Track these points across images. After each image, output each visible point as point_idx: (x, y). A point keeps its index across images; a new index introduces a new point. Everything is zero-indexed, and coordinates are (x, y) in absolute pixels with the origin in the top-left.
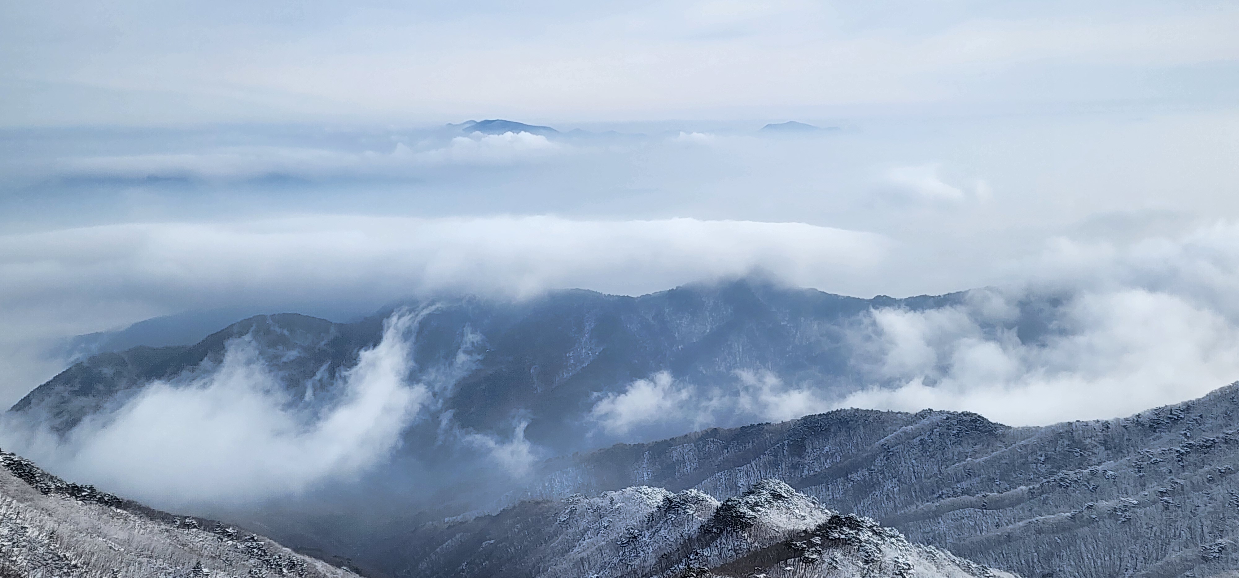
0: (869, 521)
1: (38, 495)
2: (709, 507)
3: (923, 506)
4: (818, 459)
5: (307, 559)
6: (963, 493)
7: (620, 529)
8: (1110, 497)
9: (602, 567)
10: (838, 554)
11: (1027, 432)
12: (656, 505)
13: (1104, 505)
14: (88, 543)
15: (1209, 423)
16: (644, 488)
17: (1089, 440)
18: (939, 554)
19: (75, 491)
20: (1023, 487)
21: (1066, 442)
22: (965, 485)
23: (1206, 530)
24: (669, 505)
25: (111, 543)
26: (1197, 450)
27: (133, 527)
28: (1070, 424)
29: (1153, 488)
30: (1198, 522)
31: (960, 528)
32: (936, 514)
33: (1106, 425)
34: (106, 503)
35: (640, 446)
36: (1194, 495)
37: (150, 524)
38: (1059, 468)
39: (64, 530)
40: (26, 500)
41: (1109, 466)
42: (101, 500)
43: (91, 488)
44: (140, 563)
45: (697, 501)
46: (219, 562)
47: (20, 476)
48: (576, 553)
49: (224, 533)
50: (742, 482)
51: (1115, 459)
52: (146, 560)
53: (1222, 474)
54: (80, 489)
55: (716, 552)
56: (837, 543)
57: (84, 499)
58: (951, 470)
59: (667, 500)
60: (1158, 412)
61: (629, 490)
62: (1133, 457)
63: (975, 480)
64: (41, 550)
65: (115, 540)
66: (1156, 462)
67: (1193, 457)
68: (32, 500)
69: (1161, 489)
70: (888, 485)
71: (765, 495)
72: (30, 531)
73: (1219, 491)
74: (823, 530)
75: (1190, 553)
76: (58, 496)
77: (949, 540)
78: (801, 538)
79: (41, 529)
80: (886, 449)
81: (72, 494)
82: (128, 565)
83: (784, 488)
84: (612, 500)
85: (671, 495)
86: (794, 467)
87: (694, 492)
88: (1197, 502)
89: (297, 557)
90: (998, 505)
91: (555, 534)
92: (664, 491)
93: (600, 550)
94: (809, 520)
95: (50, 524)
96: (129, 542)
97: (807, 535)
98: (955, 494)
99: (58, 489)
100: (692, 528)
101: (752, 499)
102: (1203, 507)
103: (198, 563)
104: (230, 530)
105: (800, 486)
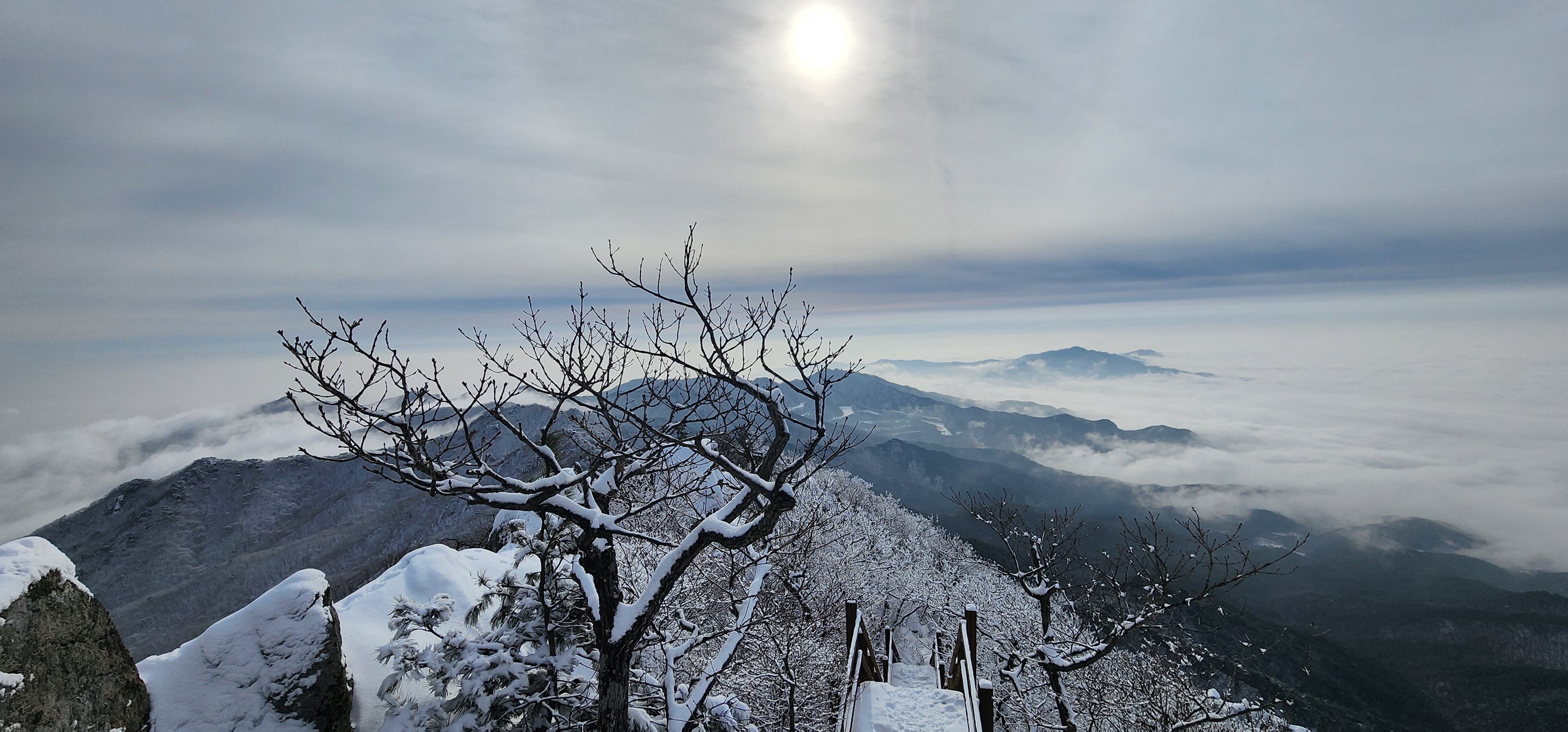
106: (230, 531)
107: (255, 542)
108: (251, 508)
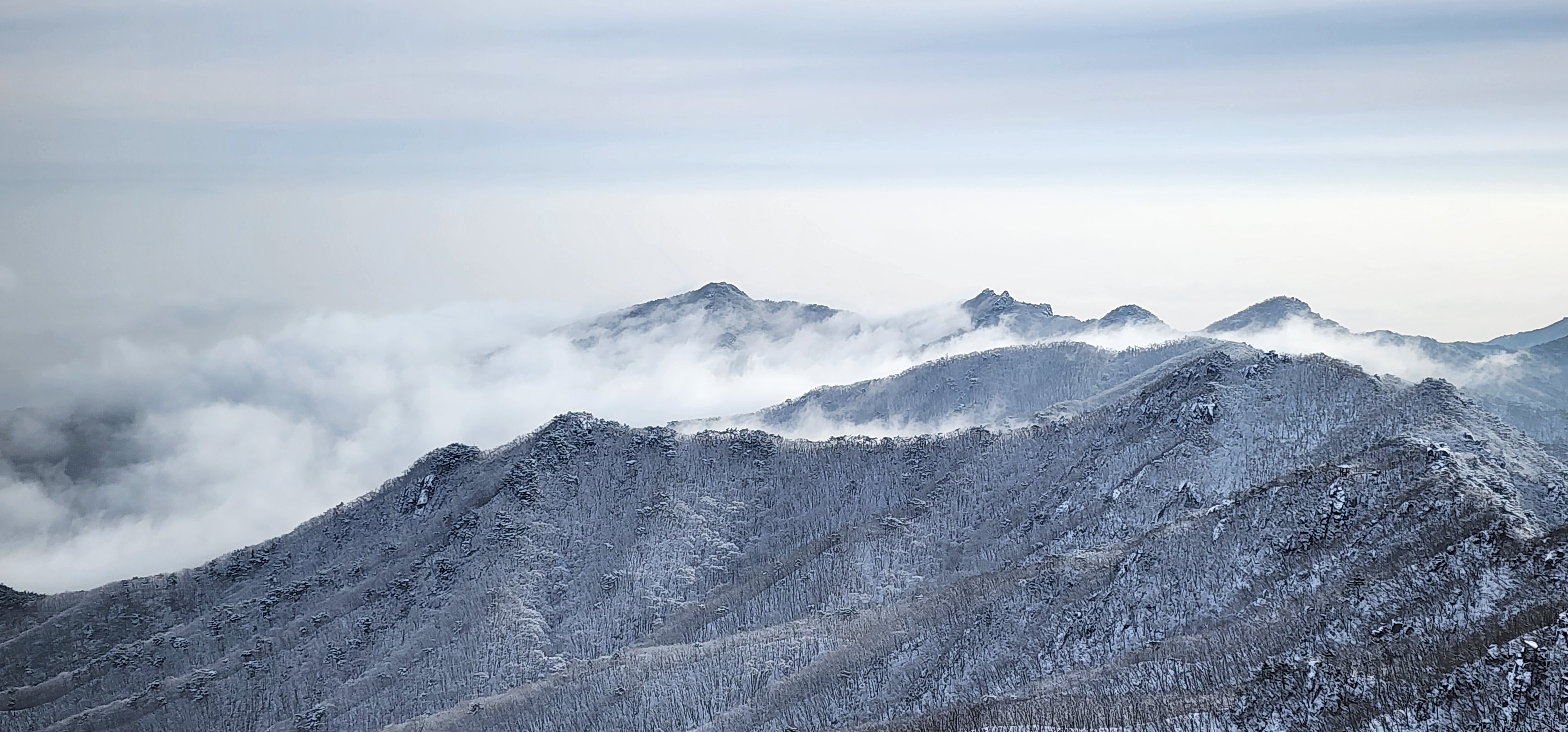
8: (181, 671)
11: (69, 599)
13: (173, 682)
15: (299, 563)
17: (150, 602)
20: (66, 673)
21: (121, 608)
23: (301, 696)
26: (286, 598)
28: (125, 583)
29: (235, 651)
30: (291, 686)
33: (172, 579)
36: (283, 653)
38: (113, 642)
41: (178, 632)
51: (186, 621)
53: (318, 623)
60: (237, 555)
62: (207, 616)
66: (237, 619)
67: (281, 607)
69: (247, 652)
73: (316, 645)
88: (290, 662)
90: (32, 702)
102: (296, 668)
106: (611, 587)
107: (655, 622)
108: (652, 542)
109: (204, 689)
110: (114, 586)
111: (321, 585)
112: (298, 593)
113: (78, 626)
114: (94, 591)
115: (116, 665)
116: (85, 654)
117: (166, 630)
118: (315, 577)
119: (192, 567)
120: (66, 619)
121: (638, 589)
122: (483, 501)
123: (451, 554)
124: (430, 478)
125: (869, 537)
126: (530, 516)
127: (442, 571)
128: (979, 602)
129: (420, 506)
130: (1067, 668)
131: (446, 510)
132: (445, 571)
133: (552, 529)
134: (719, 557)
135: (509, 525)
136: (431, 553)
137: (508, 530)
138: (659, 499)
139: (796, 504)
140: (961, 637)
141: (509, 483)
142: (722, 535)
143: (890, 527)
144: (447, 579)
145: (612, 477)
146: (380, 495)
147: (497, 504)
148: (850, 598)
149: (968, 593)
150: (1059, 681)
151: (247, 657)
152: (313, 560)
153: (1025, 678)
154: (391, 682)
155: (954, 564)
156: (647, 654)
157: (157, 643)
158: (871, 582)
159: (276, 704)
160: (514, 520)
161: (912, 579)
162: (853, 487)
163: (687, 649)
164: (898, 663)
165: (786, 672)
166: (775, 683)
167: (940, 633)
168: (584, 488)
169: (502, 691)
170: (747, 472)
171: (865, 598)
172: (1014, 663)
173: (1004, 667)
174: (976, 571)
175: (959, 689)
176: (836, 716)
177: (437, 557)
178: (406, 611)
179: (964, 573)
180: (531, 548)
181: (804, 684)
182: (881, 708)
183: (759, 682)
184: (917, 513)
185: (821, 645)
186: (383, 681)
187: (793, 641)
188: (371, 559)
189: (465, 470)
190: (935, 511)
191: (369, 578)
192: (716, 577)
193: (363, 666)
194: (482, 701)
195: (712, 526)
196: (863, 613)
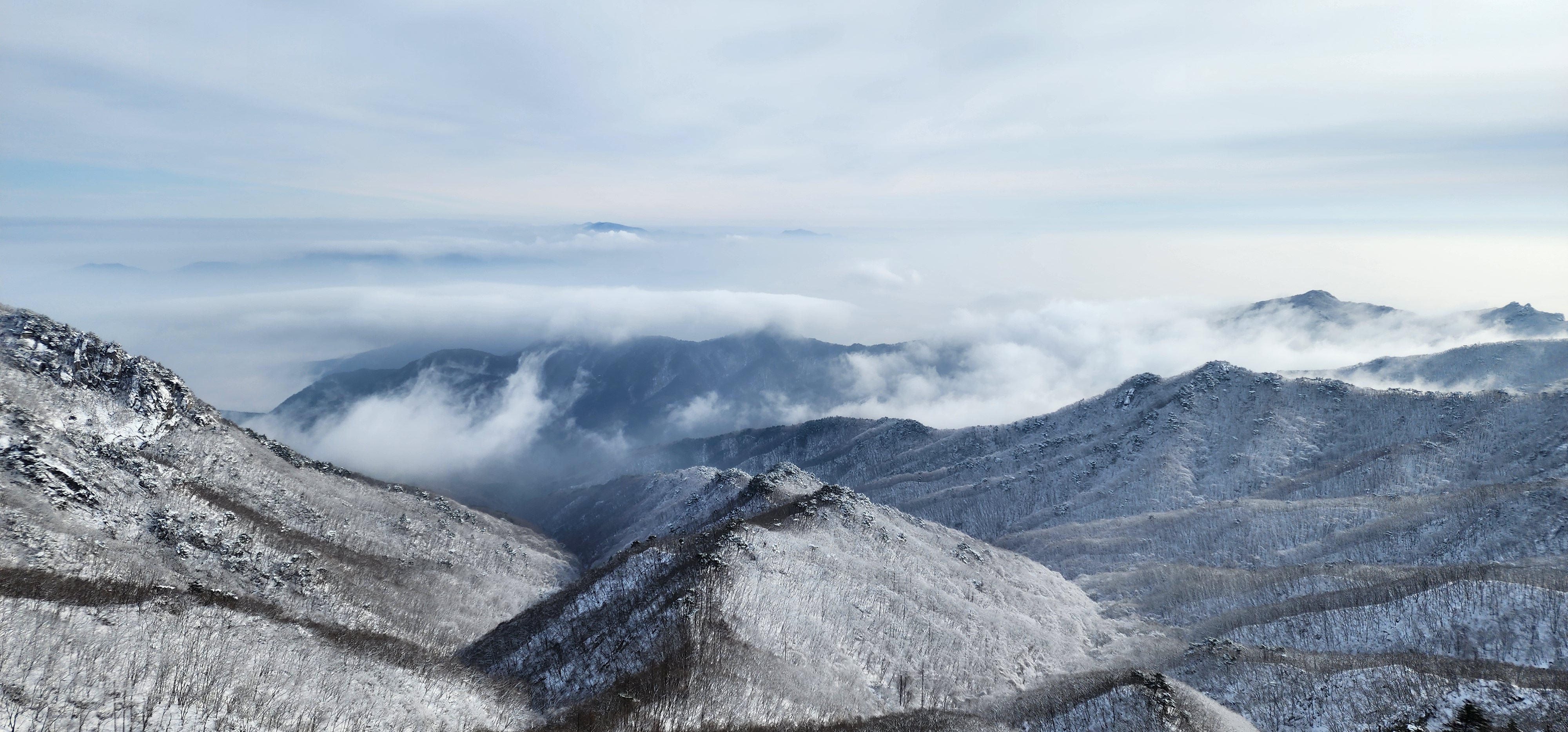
0: (847, 489)
1: (293, 469)
2: (745, 480)
3: (882, 480)
4: (815, 449)
5: (478, 513)
6: (907, 471)
7: (687, 494)
8: (998, 474)
9: (675, 519)
10: (827, 510)
11: (947, 433)
12: (710, 478)
13: (994, 479)
14: (327, 501)
15: (1060, 427)
16: (703, 468)
17: (985, 438)
18: (891, 511)
19: (318, 466)
20: (944, 468)
21: (971, 439)
22: (907, 466)
23: (1057, 496)
24: (719, 479)
25: (344, 502)
26: (1052, 445)
27: (359, 491)
28: (974, 428)
29: (1025, 468)
30: (1052, 491)
31: (904, 494)
32: (889, 485)
33: (996, 429)
34: (340, 474)
35: (701, 440)
36: (1049, 473)
37: (370, 489)
38: (967, 456)
39: (311, 492)
40: (284, 471)
41: (998, 455)
42: (336, 472)
43: (329, 464)
44: (364, 515)
45: (737, 475)
46: (418, 514)
47: (280, 455)
48: (658, 509)
49: (421, 495)
50: (767, 464)
51: (1001, 450)
52: (367, 512)
53: (1068, 461)
54: (322, 465)
55: (749, 509)
56: (827, 503)
57: (324, 471)
58: (899, 457)
59: (718, 475)
60: (1028, 420)
61: (693, 469)
62: (1011, 450)
63: (914, 463)
64: (295, 506)
65: (346, 499)
66: (1026, 453)
67: (1049, 450)
68: (288, 472)
69: (1030, 470)
70: (860, 466)
71: (781, 472)
72: (287, 493)
73: (1065, 471)
74: (818, 495)
75: (1048, 511)
76: (307, 469)
77: (897, 501)
78: (804, 500)
79: (295, 491)
80: (858, 443)
81: (316, 468)
82: (356, 516)
83: (793, 467)
84: (682, 475)
85: (721, 472)
86: (800, 454)
87: (735, 470)
88: (1052, 478)
89: (471, 512)
90: (928, 479)
91: (644, 498)
92: (716, 469)
93: (674, 508)
94: (809, 488)
95: (301, 489)
96: (355, 501)
97: (808, 498)
98: (902, 472)
99: (306, 464)
100: (733, 494)
101: (773, 475)
102: (1055, 482)
103: (404, 515)
104: (425, 493)
105: (803, 466)
109: (1009, 485)
110: (968, 429)
111: (1070, 440)
112: (1058, 443)
113: (951, 446)
114: (959, 430)
115: (967, 467)
116: (953, 460)
117: (992, 453)
118: (1067, 436)
119: (1006, 423)
120: (946, 442)
121: (1252, 465)
122: (1161, 405)
123: (1140, 433)
124: (1132, 390)
125: (1412, 452)
126: (1188, 418)
127: (1136, 441)
128: (1491, 501)
129: (1126, 405)
130: (1557, 552)
131: (1140, 408)
132: (1138, 443)
133: (1201, 425)
134: (1306, 452)
135: (1175, 420)
136: (1130, 430)
137: (1176, 423)
138: (1268, 414)
139: (1361, 427)
140: (1476, 521)
141: (1177, 398)
142: (1308, 440)
143: (1427, 448)
144: (1138, 446)
145: (1240, 400)
146: (1104, 397)
147: (1169, 408)
148: (1395, 488)
149: (1484, 496)
150: (1549, 560)
151: (1030, 473)
152: (1067, 427)
153: (1523, 553)
154: (1105, 497)
155: (1474, 475)
156: (1256, 503)
157: (988, 459)
158: (1411, 480)
159: (1044, 499)
160: (1177, 417)
161: (1442, 481)
162: (1403, 419)
163: (1282, 504)
164: (1427, 532)
165: (1347, 526)
166: (1339, 532)
167: (1460, 517)
168: (1222, 404)
169: (1166, 510)
170: (1328, 404)
171: (1406, 489)
172: (1515, 544)
173: (1506, 545)
174: (1490, 482)
175: (1471, 554)
176: (1380, 557)
177: (1134, 433)
178: (1114, 461)
179: (1481, 482)
180: (1187, 435)
181: (1359, 535)
182: (1412, 558)
183: (1328, 530)
184: (1448, 440)
185: (1373, 514)
186: (1100, 496)
187: (1353, 508)
188: (1097, 430)
189: (1152, 388)
190: (1463, 441)
191: (1095, 440)
192: (1301, 464)
193: (1090, 486)
194: (1155, 515)
195: (1302, 434)
196: (1405, 498)
